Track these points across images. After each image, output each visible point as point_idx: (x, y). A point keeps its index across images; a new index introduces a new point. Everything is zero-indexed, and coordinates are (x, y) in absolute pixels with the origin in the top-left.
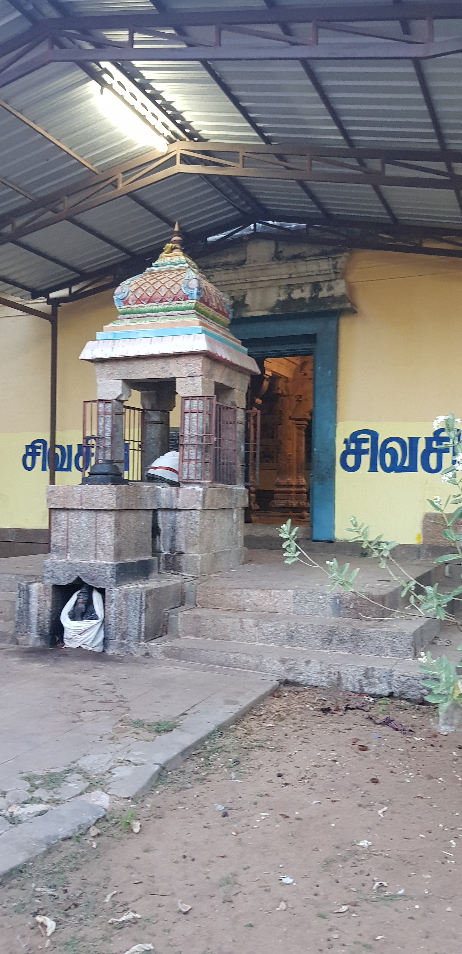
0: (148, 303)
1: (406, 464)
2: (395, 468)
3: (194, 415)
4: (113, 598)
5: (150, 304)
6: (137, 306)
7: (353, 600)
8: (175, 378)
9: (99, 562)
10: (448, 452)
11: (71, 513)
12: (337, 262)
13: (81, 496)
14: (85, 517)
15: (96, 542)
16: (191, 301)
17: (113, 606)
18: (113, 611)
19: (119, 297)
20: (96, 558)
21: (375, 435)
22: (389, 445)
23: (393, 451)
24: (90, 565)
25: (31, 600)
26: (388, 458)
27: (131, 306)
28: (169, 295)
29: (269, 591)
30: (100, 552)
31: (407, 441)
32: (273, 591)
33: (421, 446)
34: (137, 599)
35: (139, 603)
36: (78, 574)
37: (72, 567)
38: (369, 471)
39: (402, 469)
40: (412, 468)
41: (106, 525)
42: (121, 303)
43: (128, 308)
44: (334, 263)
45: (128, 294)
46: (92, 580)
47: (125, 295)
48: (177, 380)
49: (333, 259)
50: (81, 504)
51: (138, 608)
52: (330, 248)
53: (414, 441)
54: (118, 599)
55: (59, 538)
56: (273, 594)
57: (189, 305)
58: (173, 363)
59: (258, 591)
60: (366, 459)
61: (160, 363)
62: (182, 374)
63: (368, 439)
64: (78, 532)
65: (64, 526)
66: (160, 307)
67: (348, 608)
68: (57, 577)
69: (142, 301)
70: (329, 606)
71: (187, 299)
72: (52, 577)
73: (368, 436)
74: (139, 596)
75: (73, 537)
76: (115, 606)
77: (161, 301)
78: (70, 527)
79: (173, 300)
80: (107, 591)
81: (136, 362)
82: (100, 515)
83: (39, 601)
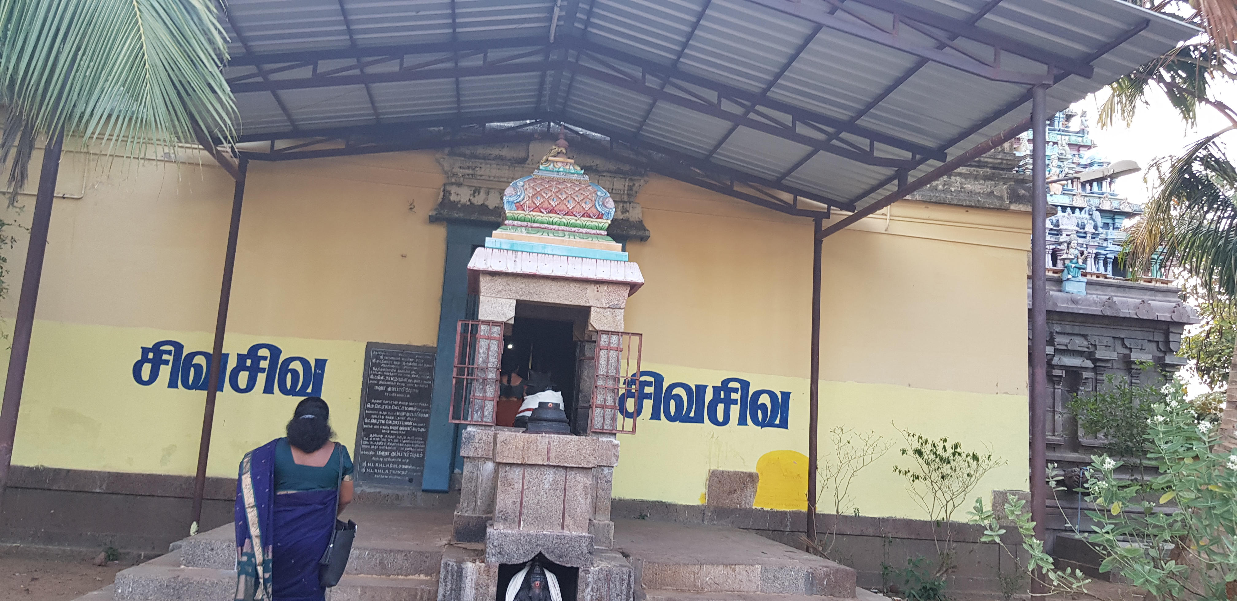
0: (549, 213)
1: (692, 414)
2: (680, 417)
3: (612, 352)
4: (590, 580)
5: (551, 215)
6: (534, 214)
7: (827, 575)
8: (589, 308)
9: (566, 533)
10: (737, 404)
11: (529, 470)
12: (634, 185)
13: (549, 449)
14: (550, 476)
15: (564, 507)
16: (605, 221)
17: (589, 589)
18: (589, 596)
19: (511, 199)
20: (563, 528)
21: (659, 379)
22: (675, 392)
23: (678, 398)
24: (558, 537)
25: (463, 585)
26: (672, 405)
27: (527, 213)
28: (578, 208)
29: (733, 567)
30: (568, 521)
31: (694, 389)
32: (737, 567)
33: (709, 396)
34: (623, 580)
35: (625, 585)
36: (539, 549)
37: (529, 539)
38: (651, 419)
39: (686, 419)
40: (698, 419)
41: (580, 486)
42: (514, 206)
43: (521, 214)
44: (631, 184)
45: (524, 199)
46: (561, 557)
47: (521, 199)
48: (592, 309)
49: (631, 180)
50: (548, 459)
51: (624, 592)
52: (626, 168)
53: (701, 389)
54: (596, 582)
55: (509, 501)
56: (737, 570)
57: (601, 225)
58: (591, 290)
59: (720, 567)
60: (648, 404)
61: (574, 288)
62: (602, 304)
63: (652, 382)
64: (537, 493)
65: (518, 486)
66: (564, 220)
67: (822, 585)
68: (508, 554)
69: (542, 210)
70: (801, 582)
71: (601, 218)
72: (500, 553)
73: (652, 379)
74: (626, 577)
75: (530, 500)
76: (592, 590)
77: (567, 214)
78: (525, 487)
79: (583, 216)
80: (581, 570)
81: (542, 282)
82: (571, 475)
83: (478, 586)
